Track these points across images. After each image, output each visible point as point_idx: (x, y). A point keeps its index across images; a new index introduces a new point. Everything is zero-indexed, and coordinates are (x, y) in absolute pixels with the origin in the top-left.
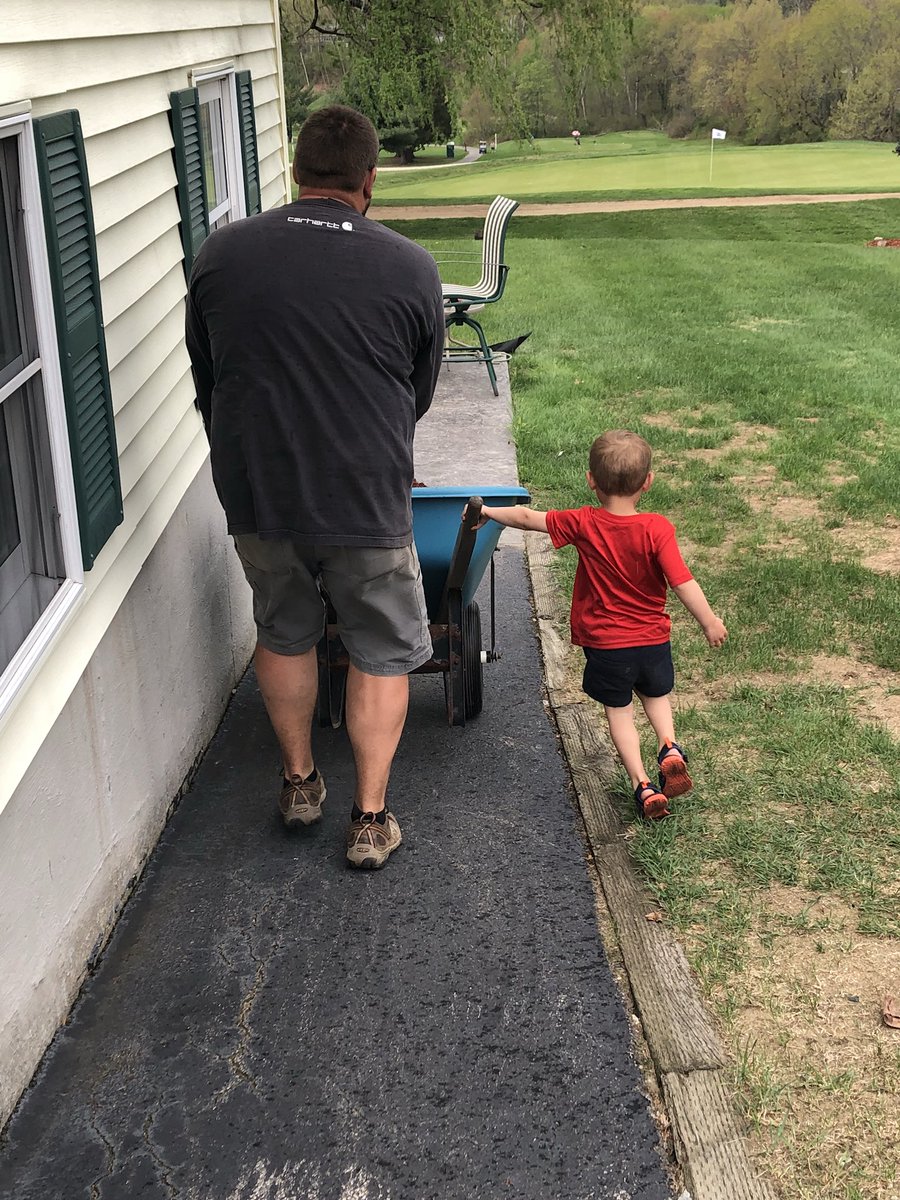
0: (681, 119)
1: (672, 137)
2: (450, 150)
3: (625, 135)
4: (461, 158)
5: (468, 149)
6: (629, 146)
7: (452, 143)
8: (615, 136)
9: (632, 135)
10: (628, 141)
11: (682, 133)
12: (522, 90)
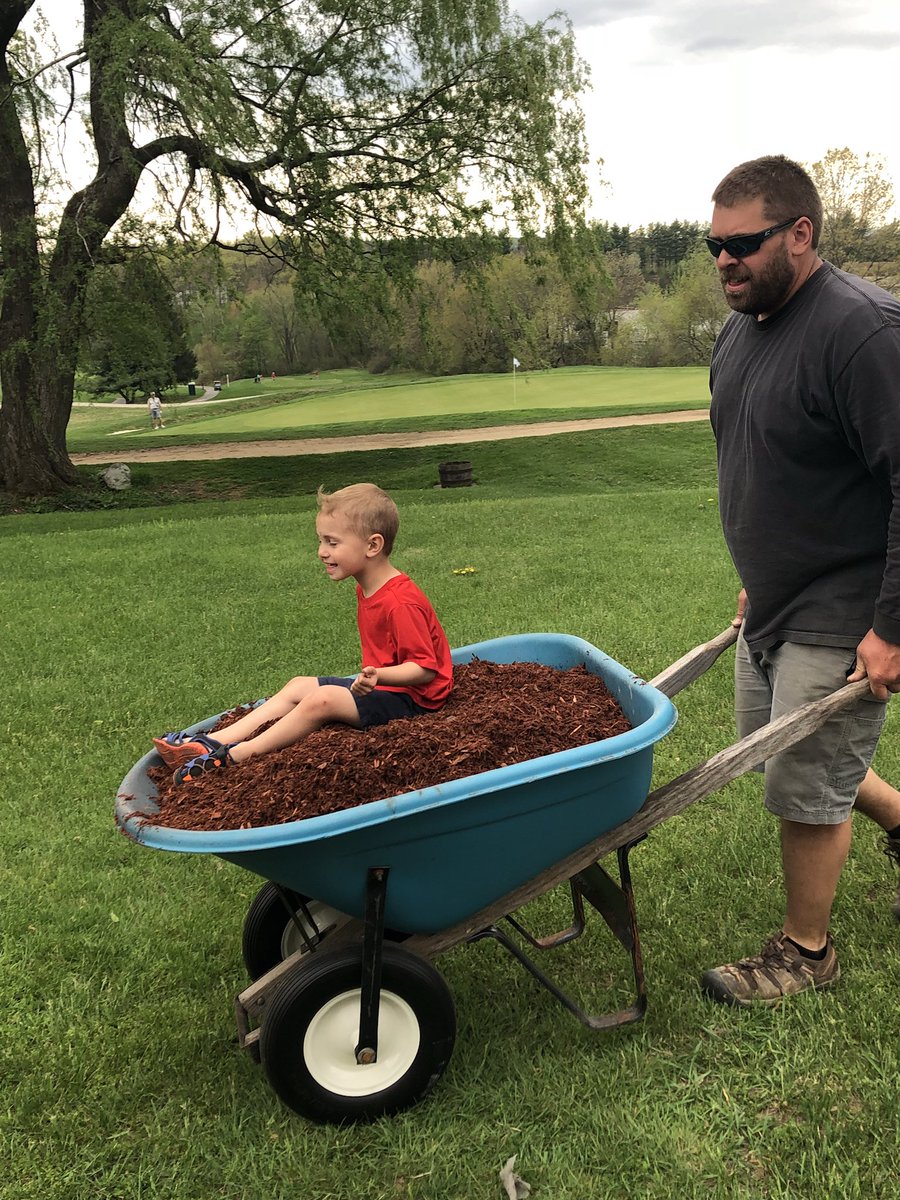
0: (378, 359)
1: (374, 373)
2: (192, 388)
3: (333, 372)
4: (201, 395)
5: (205, 388)
6: (340, 381)
7: (193, 383)
8: (324, 374)
9: (339, 373)
10: (337, 377)
11: (379, 370)
12: (245, 339)
